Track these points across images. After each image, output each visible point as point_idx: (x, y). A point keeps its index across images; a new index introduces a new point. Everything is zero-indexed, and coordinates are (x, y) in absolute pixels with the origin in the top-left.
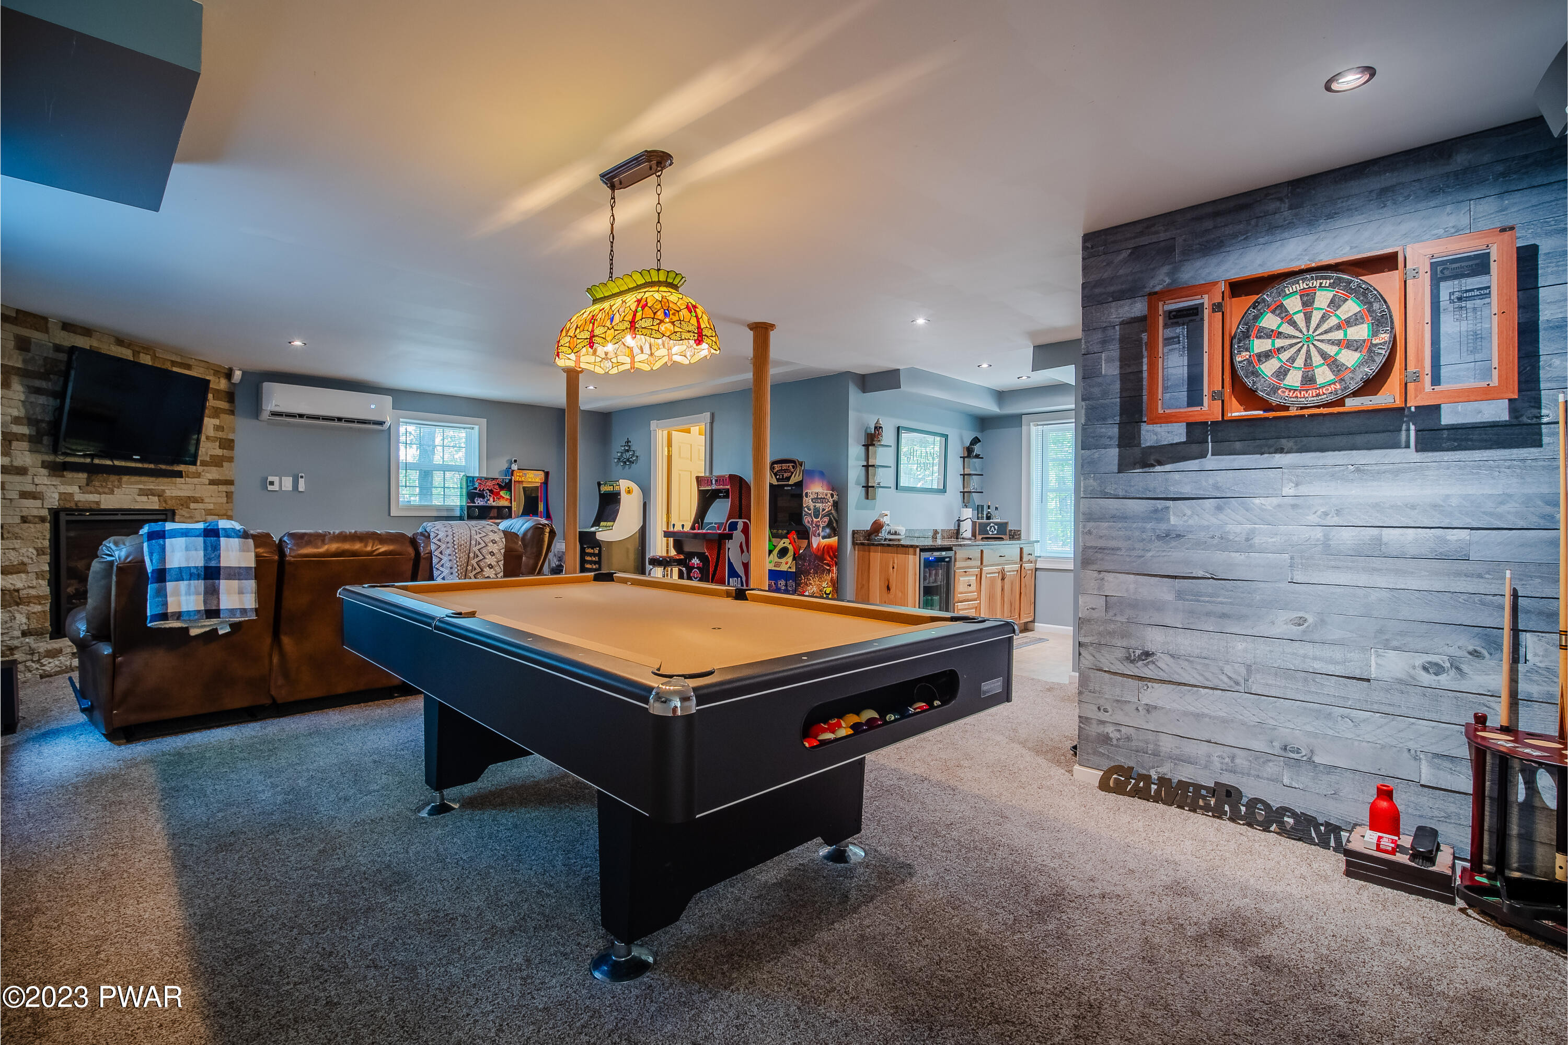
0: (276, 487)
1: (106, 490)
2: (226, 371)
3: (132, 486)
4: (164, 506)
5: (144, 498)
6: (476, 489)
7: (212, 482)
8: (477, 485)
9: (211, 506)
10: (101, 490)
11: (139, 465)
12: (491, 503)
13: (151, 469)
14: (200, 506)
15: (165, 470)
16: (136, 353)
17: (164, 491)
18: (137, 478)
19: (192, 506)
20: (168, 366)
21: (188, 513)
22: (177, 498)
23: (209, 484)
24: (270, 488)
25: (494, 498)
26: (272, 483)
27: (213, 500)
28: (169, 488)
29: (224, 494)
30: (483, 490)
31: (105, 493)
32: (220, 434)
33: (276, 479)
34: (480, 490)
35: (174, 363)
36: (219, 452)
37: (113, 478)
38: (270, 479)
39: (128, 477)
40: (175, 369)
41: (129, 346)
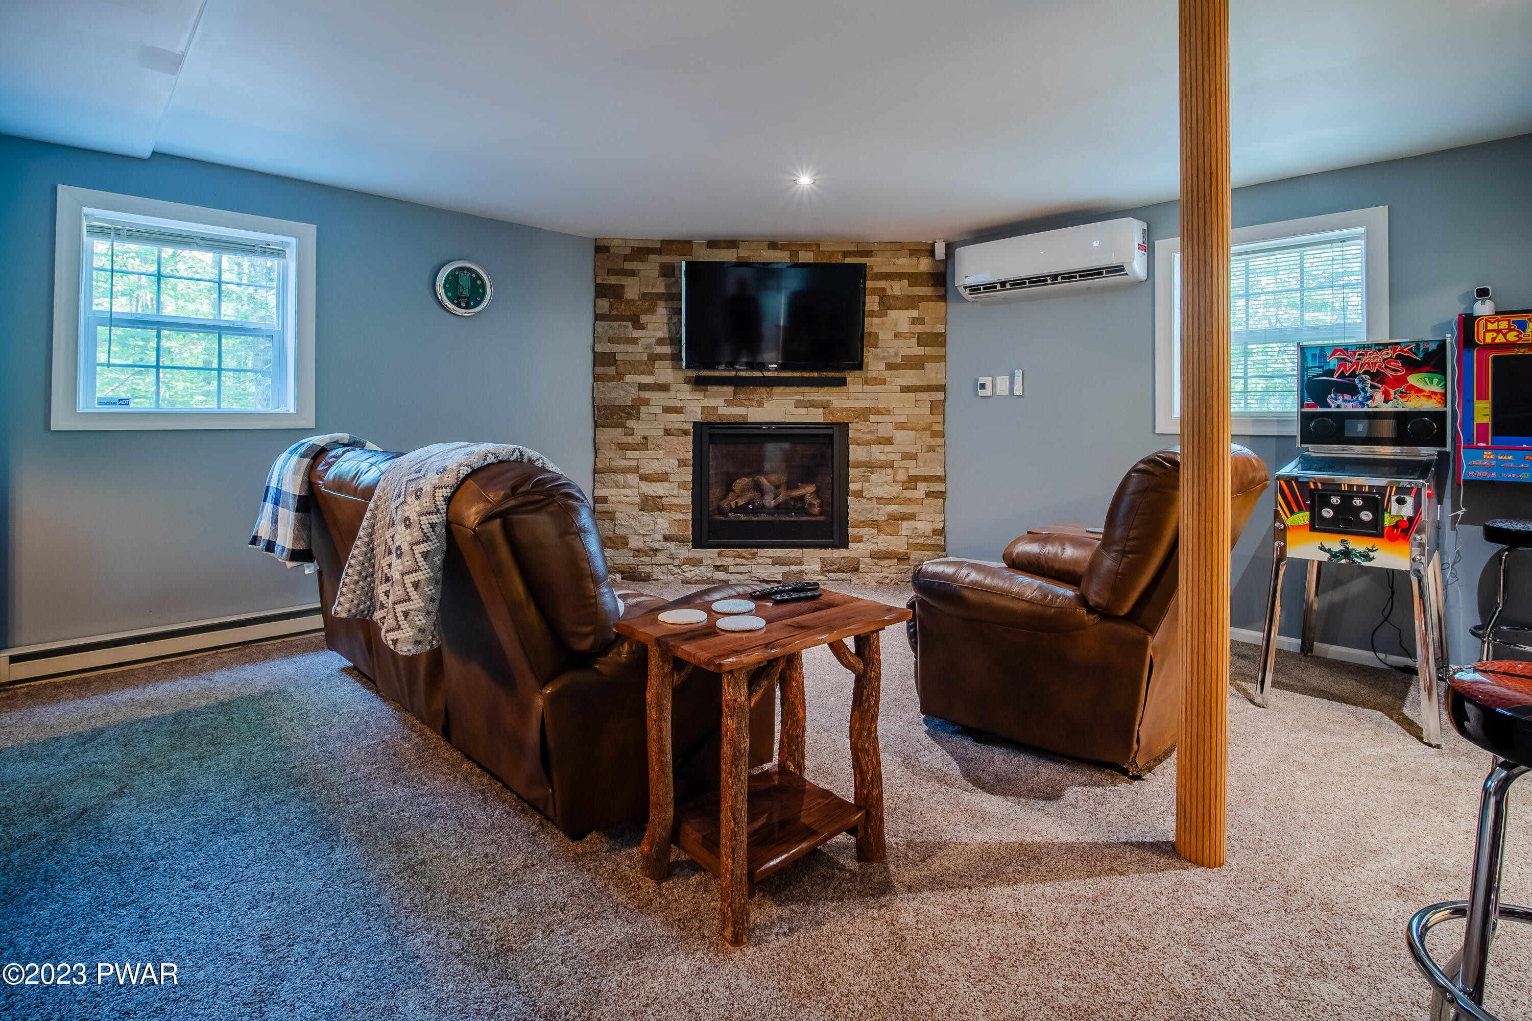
0: (988, 392)
1: (754, 403)
2: (929, 248)
3: (788, 398)
4: (830, 419)
5: (803, 411)
6: (1330, 372)
7: (905, 389)
8: (1333, 363)
9: (903, 419)
10: (747, 403)
11: (775, 374)
12: (1378, 403)
13: (814, 378)
14: (886, 418)
15: (831, 378)
16: (794, 254)
17: (829, 401)
18: (789, 390)
19: (873, 418)
20: (839, 259)
21: (867, 426)
22: (848, 409)
23: (901, 392)
24: (981, 393)
25: (1386, 394)
26: (983, 386)
27: (906, 411)
28: (838, 398)
29: (928, 404)
30: (1353, 375)
31: (752, 406)
32: (919, 328)
33: (987, 381)
34: (1342, 375)
35: (846, 254)
36: (920, 351)
37: (763, 391)
38: (982, 380)
39: (782, 388)
40: (848, 261)
41: (783, 247)
